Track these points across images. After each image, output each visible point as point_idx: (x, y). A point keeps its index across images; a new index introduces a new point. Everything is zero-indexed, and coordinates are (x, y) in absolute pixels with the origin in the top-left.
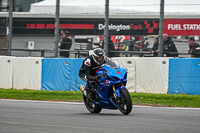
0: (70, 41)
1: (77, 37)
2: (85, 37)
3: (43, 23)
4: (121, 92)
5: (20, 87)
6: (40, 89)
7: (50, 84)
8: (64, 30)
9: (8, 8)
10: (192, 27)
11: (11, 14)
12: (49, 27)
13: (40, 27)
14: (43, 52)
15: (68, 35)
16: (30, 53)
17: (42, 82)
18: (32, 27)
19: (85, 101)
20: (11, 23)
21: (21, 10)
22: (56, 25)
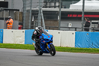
0: (90, 23)
2: (97, 21)
3: (76, 14)
4: (50, 46)
5: (64, 45)
6: (74, 47)
7: (79, 45)
8: (87, 18)
9: (59, 6)
11: (60, 9)
12: (79, 16)
13: (75, 16)
14: (76, 28)
15: (88, 20)
16: (69, 29)
17: (75, 43)
18: (71, 16)
20: (60, 14)
21: (65, 8)
22: (83, 15)
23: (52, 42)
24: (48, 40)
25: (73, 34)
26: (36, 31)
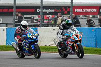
1: (25, 16)
2: (30, 16)
3: (7, 8)
6: (5, 44)
10: (88, 10)
12: (10, 11)
14: (7, 24)
17: (6, 40)
22: (14, 9)
25: (4, 30)
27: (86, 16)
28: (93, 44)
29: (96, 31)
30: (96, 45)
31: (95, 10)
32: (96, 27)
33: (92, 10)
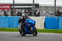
10: (5, 7)
19: (20, 32)
23: (35, 25)
24: (32, 24)
26: (23, 16)
27: (3, 10)
28: (8, 26)
29: (9, 19)
30: (9, 26)
31: (9, 7)
32: (9, 16)
33: (7, 7)
